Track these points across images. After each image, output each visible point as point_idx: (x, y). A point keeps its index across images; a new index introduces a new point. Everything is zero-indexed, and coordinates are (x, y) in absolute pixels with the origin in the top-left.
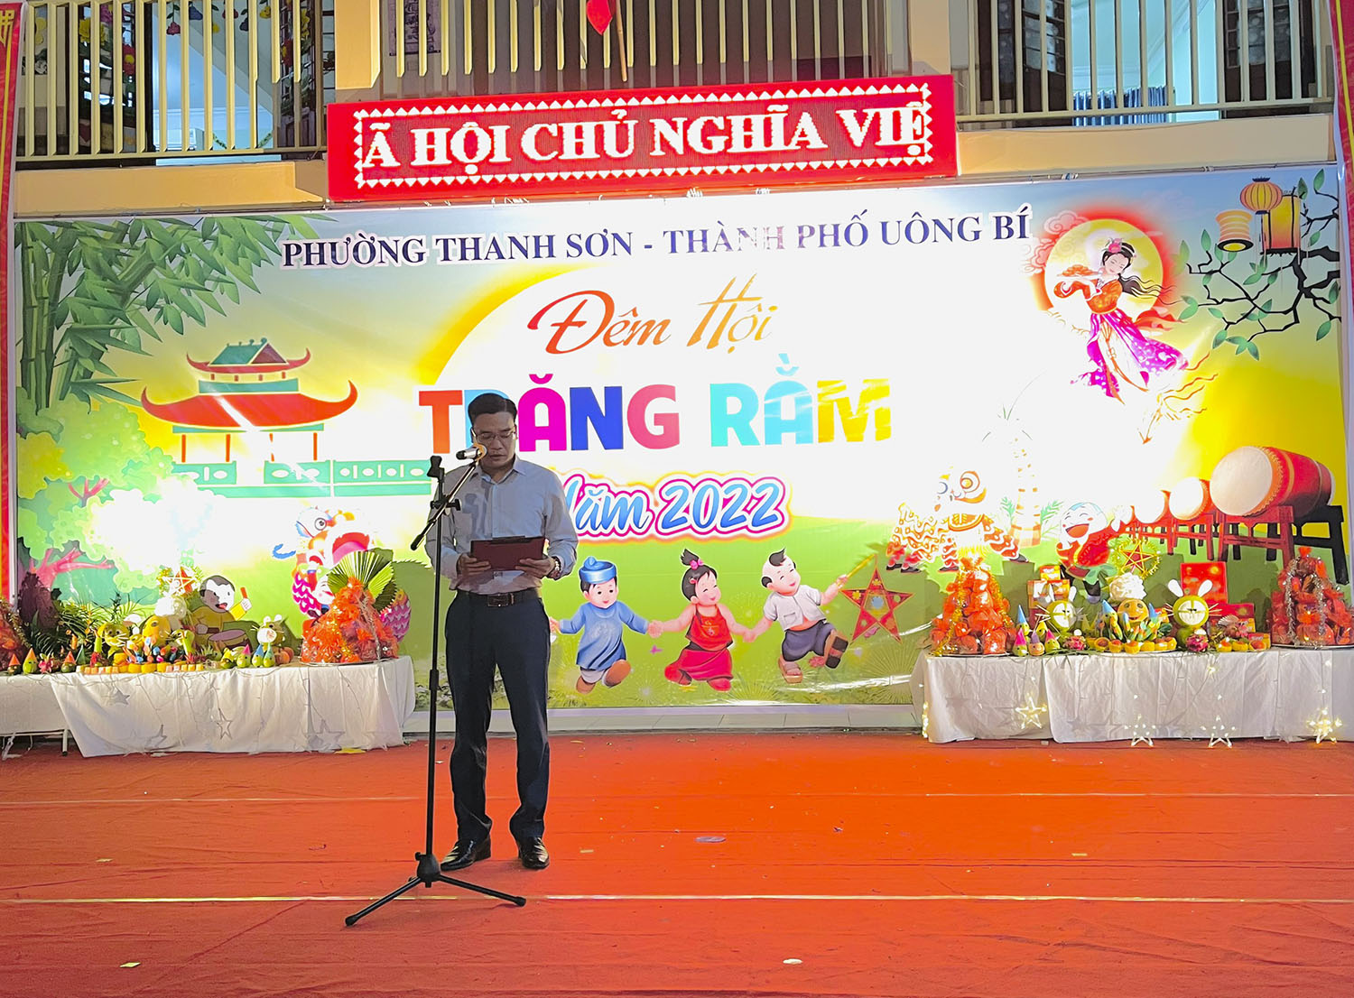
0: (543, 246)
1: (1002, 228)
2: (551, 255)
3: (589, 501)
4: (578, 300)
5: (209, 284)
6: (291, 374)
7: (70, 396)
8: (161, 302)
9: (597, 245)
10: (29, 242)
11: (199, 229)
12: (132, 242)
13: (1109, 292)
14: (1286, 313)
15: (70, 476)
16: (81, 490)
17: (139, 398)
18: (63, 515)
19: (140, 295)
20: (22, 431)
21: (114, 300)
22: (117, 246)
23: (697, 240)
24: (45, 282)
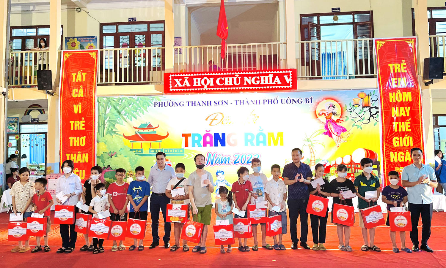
0: (209, 103)
1: (307, 101)
2: (211, 105)
3: (218, 158)
4: (217, 114)
5: (138, 111)
6: (155, 130)
7: (108, 134)
8: (127, 114)
9: (220, 103)
10: (100, 102)
11: (136, 99)
12: (122, 102)
13: (330, 115)
14: (368, 120)
15: (108, 151)
16: (110, 154)
17: (123, 135)
18: (107, 160)
19: (123, 113)
20: (98, 142)
21: (117, 114)
22: (118, 102)
23: (242, 102)
24: (103, 110)
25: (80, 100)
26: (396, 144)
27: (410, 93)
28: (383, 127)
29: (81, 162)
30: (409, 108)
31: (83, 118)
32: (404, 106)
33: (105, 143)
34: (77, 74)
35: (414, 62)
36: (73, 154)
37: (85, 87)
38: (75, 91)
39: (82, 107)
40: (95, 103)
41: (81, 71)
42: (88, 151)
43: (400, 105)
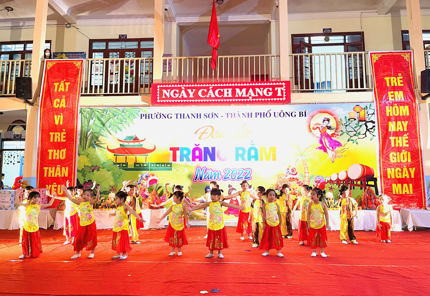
0: (199, 116)
1: (301, 114)
2: (200, 118)
3: (207, 173)
4: (206, 128)
5: (123, 123)
6: (141, 143)
7: (91, 147)
8: (112, 126)
9: (211, 116)
10: (83, 112)
11: (121, 110)
12: (106, 113)
13: (324, 129)
14: (363, 134)
15: (90, 165)
16: (92, 168)
17: (106, 148)
18: (88, 174)
19: (107, 125)
20: (79, 155)
21: (101, 126)
22: (103, 114)
23: (233, 115)
24: (86, 121)
25: (62, 110)
26: (393, 160)
27: (407, 107)
28: (380, 141)
29: (60, 176)
30: (407, 122)
31: (64, 130)
32: (400, 120)
33: (87, 156)
34: (60, 84)
35: (410, 75)
36: (52, 168)
37: (68, 97)
38: (57, 101)
39: (63, 118)
40: (77, 114)
41: (65, 80)
42: (68, 164)
43: (397, 119)
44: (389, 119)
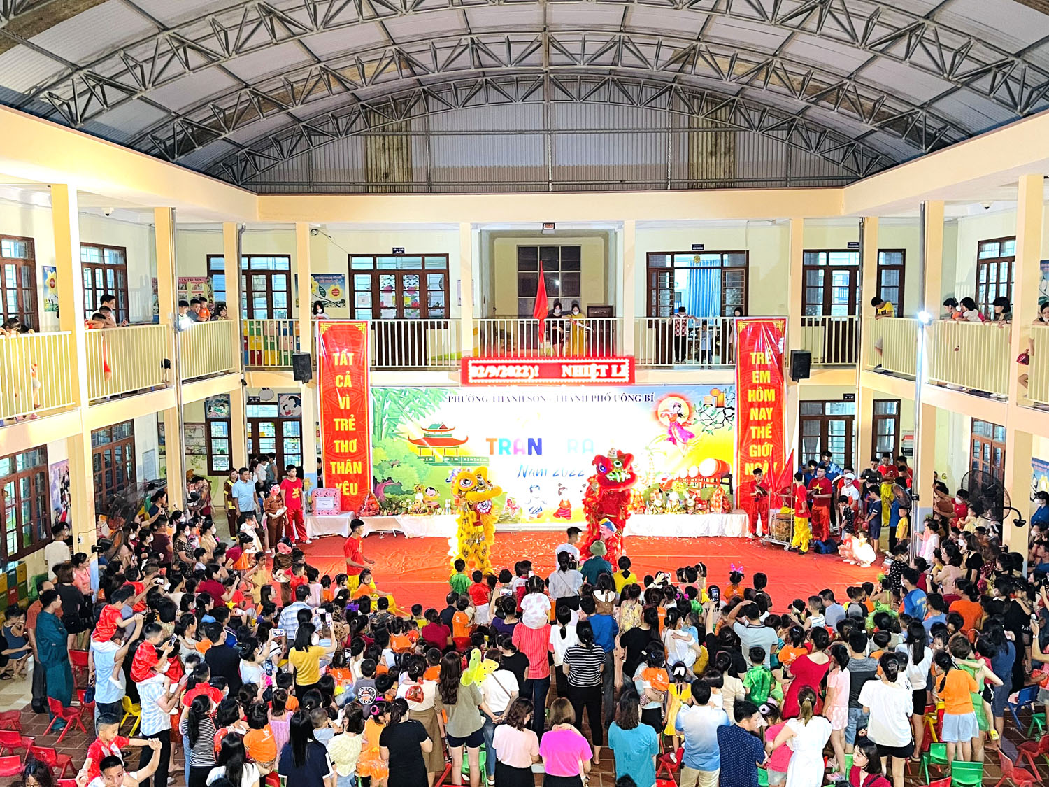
0: (521, 399)
1: (647, 398)
2: (523, 401)
5: (426, 407)
6: (450, 432)
7: (388, 437)
8: (413, 411)
9: (536, 399)
10: (375, 394)
11: (424, 391)
12: (404, 394)
13: (675, 416)
14: (721, 423)
16: (392, 463)
17: (408, 439)
18: (386, 470)
19: (407, 409)
20: (374, 446)
21: (399, 411)
22: (400, 395)
23: (564, 399)
24: (380, 405)
25: (347, 391)
26: (753, 454)
27: (773, 391)
28: (738, 431)
29: (351, 472)
30: (771, 409)
31: (352, 415)
32: (764, 407)
33: (384, 449)
34: (340, 354)
36: (341, 463)
37: (353, 373)
38: (340, 378)
39: (350, 400)
40: (368, 396)
41: (346, 350)
42: (360, 459)
43: (760, 405)
44: (752, 405)
